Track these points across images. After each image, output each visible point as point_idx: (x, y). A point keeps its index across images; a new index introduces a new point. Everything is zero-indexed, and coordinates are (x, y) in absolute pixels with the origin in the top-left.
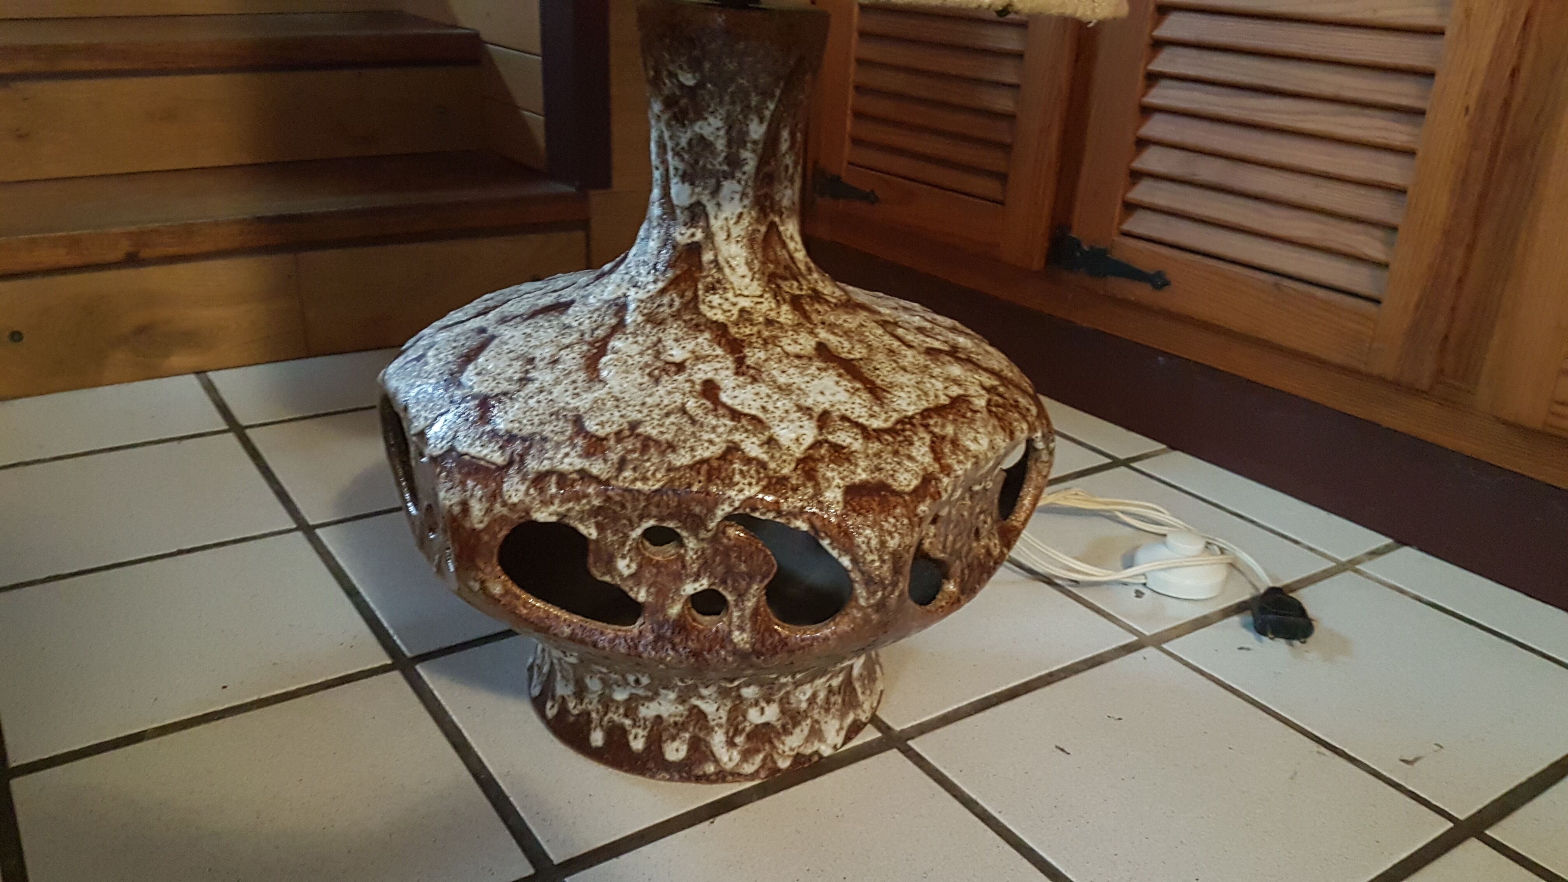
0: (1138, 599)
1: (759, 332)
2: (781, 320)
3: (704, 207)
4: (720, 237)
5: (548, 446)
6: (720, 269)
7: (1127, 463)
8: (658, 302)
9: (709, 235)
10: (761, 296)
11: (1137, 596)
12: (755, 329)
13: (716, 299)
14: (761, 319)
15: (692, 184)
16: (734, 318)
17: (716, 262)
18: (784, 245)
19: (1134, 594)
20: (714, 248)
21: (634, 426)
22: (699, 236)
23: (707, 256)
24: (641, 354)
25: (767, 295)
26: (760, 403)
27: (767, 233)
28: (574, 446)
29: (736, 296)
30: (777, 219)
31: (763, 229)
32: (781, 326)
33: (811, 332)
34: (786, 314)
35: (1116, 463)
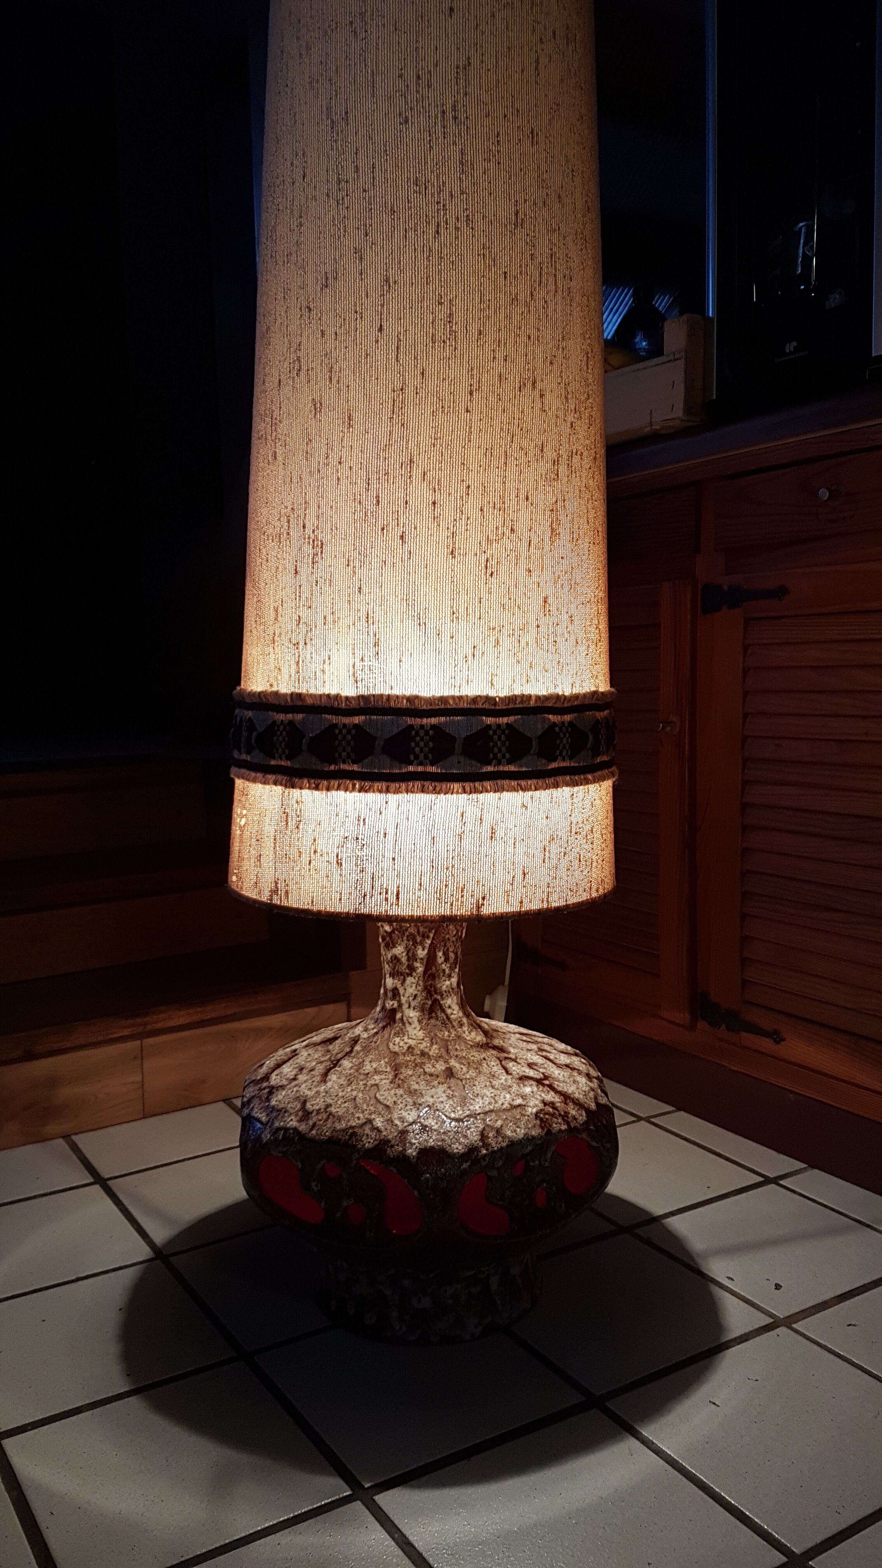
0: (776, 1291)
1: (415, 1059)
2: (431, 1053)
3: (398, 990)
4: (405, 1006)
5: (286, 1115)
6: (404, 1024)
7: (775, 1181)
8: (371, 1040)
9: (400, 1005)
10: (423, 1039)
11: (776, 1289)
12: (413, 1058)
13: (397, 1040)
14: (419, 1052)
15: (393, 978)
16: (404, 1051)
17: (402, 1019)
18: (443, 1011)
19: (774, 1287)
20: (402, 1012)
21: (329, 1106)
22: (396, 1005)
23: (399, 1016)
24: (351, 1068)
25: (426, 1039)
26: (395, 1099)
27: (432, 1005)
28: (296, 1116)
29: (409, 1038)
30: (439, 997)
31: (430, 1003)
32: (429, 1057)
33: (446, 1062)
34: (434, 1050)
35: (767, 1181)
